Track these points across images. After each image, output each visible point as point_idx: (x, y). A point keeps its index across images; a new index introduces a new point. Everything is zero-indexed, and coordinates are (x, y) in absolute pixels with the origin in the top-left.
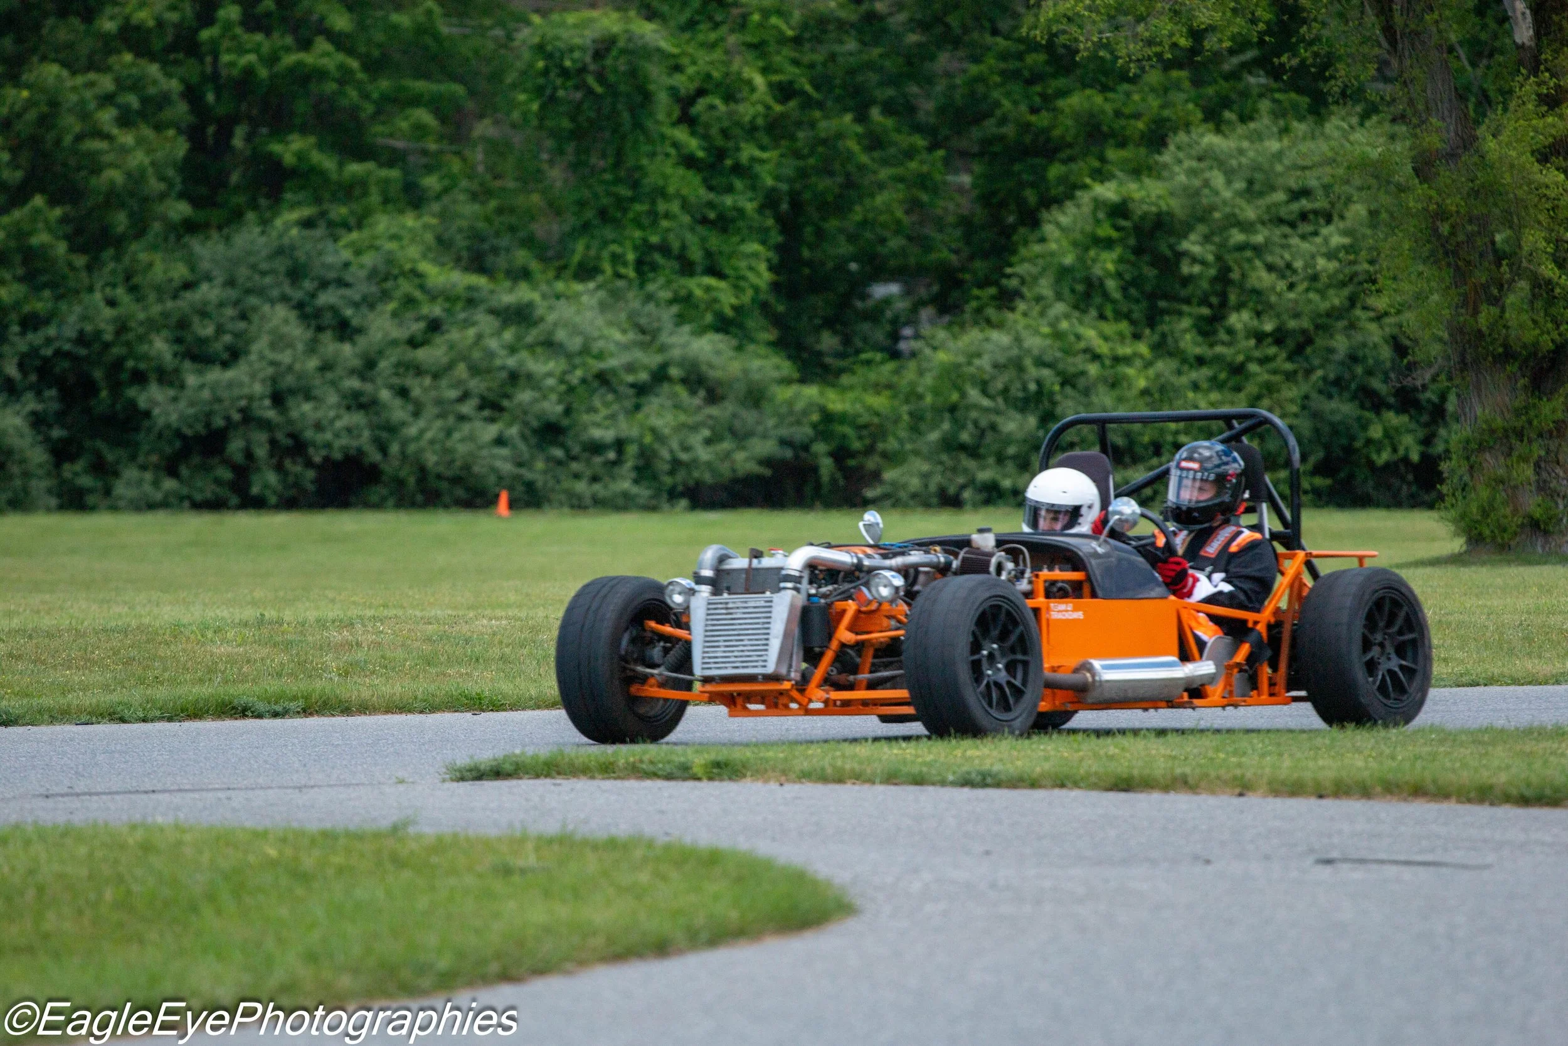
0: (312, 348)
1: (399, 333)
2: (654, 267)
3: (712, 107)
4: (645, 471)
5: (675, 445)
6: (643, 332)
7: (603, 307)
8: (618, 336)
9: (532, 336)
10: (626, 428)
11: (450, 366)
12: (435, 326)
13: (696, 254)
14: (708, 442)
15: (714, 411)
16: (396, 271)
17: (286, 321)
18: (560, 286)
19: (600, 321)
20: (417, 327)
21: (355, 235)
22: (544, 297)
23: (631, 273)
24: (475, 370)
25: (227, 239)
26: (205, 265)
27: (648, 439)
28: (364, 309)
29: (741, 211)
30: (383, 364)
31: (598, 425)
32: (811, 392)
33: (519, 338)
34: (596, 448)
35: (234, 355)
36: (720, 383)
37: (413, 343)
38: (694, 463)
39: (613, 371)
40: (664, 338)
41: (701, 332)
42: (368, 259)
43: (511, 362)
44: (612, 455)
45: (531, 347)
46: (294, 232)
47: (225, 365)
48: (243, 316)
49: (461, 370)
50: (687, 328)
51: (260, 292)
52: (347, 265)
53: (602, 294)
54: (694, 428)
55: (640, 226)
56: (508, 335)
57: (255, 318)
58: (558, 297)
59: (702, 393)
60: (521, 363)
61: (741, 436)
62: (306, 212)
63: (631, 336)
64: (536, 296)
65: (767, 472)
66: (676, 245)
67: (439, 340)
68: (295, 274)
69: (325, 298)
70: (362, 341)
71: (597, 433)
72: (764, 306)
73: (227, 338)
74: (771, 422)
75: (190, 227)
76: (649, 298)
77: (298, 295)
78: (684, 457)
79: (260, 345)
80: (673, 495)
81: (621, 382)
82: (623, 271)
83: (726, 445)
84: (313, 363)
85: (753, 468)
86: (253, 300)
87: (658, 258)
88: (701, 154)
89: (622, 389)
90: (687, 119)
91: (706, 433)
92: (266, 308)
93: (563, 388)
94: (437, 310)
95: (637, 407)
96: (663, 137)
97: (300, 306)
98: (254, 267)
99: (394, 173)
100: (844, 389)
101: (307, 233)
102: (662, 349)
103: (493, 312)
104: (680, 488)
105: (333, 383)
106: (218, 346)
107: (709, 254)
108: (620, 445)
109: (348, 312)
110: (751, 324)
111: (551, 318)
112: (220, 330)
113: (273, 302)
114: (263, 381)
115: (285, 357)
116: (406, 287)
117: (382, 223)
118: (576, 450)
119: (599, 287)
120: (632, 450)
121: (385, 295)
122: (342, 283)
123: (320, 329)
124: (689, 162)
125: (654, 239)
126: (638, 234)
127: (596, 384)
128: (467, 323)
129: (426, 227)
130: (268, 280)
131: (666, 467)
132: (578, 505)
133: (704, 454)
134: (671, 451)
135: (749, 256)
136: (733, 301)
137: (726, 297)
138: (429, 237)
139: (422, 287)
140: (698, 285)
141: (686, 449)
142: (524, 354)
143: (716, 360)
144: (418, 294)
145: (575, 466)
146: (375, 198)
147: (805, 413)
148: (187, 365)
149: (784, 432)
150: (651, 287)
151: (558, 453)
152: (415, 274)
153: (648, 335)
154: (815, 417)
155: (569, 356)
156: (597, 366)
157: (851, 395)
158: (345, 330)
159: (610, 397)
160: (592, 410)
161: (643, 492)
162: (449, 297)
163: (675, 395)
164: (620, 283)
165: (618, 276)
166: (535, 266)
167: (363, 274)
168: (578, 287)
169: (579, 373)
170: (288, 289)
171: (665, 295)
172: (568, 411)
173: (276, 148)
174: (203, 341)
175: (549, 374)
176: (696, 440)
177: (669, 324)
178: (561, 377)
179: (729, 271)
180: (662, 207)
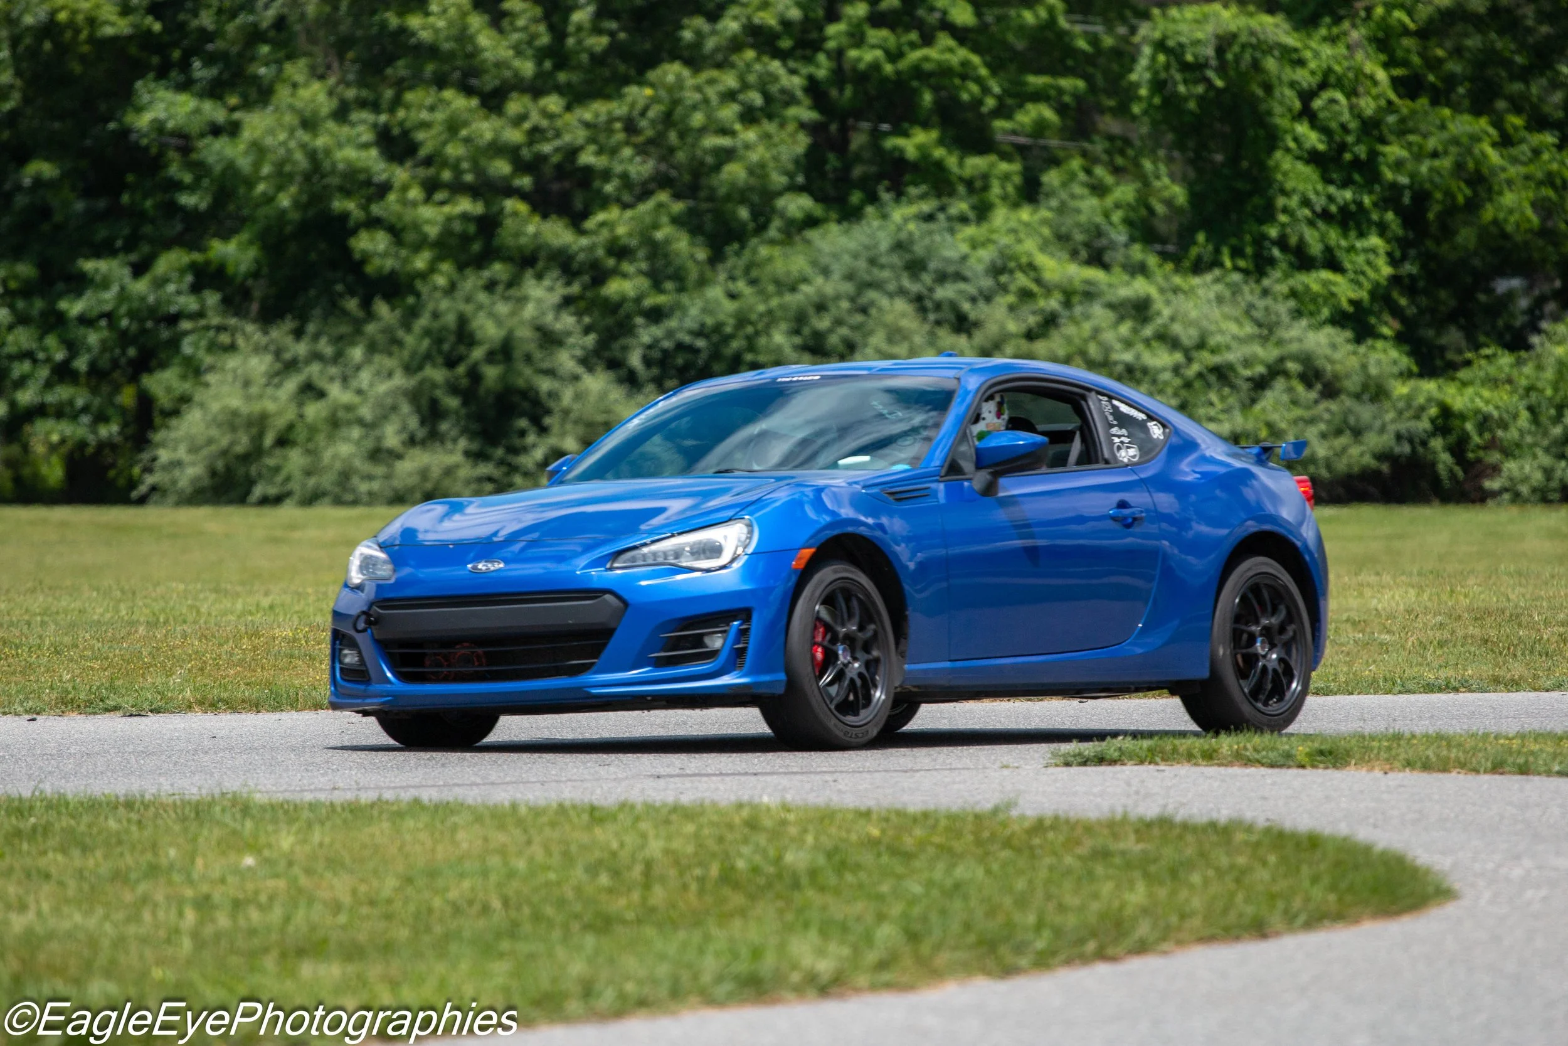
0: (931, 339)
1: (1014, 326)
2: (1272, 262)
3: (1333, 101)
6: (1259, 324)
7: (1220, 300)
8: (1233, 328)
9: (1148, 331)
10: (1241, 422)
12: (1050, 321)
13: (1315, 248)
14: (1324, 436)
15: (1331, 405)
16: (1012, 264)
17: (903, 315)
18: (1177, 280)
19: (1216, 314)
20: (1033, 320)
21: (970, 231)
22: (1162, 291)
23: (1251, 267)
25: (849, 232)
26: (825, 260)
27: (1264, 433)
28: (981, 303)
29: (1359, 205)
32: (1429, 386)
33: (1135, 331)
35: (850, 348)
36: (1336, 376)
37: (1030, 336)
38: (1311, 459)
39: (1231, 367)
40: (1282, 332)
41: (1318, 326)
42: (986, 255)
43: (1128, 357)
45: (1147, 342)
46: (912, 226)
47: (843, 357)
48: (864, 310)
50: (1304, 322)
51: (878, 286)
52: (964, 258)
53: (1219, 287)
54: (1312, 421)
55: (1259, 221)
56: (1125, 329)
57: (873, 311)
58: (1176, 290)
59: (1318, 388)
60: (1138, 357)
61: (1357, 432)
62: (926, 207)
63: (1249, 329)
64: (1153, 291)
65: (1384, 466)
66: (1293, 240)
67: (1055, 334)
68: (914, 267)
69: (946, 292)
70: (979, 337)
72: (1386, 301)
73: (844, 331)
74: (1388, 417)
75: (811, 222)
76: (1265, 292)
77: (914, 288)
79: (877, 339)
81: (1237, 376)
82: (1241, 263)
83: (1342, 440)
85: (1368, 460)
86: (872, 294)
87: (1276, 252)
88: (1321, 147)
89: (1239, 384)
90: (1307, 114)
91: (1323, 427)
92: (884, 302)
93: (1178, 382)
94: (1053, 303)
95: (1254, 401)
96: (1284, 131)
97: (919, 302)
98: (873, 261)
99: (1015, 167)
100: (1465, 384)
101: (925, 226)
102: (1280, 343)
103: (1111, 306)
106: (834, 340)
107: (1328, 250)
108: (1235, 439)
109: (966, 306)
110: (1372, 319)
111: (1166, 312)
112: (838, 322)
113: (891, 296)
116: (1022, 280)
117: (1001, 217)
119: (1217, 280)
121: (1004, 289)
122: (959, 277)
123: (938, 323)
124: (1310, 156)
125: (1272, 233)
127: (1211, 377)
128: (1087, 317)
129: (1044, 222)
130: (886, 274)
133: (1321, 450)
135: (1366, 251)
136: (1353, 295)
137: (1345, 290)
138: (1046, 231)
139: (1038, 281)
140: (1315, 280)
142: (1140, 348)
143: (1335, 355)
144: (1034, 287)
146: (995, 193)
147: (1422, 409)
149: (1403, 426)
150: (1266, 282)
152: (1031, 268)
153: (1267, 330)
154: (1433, 411)
155: (1185, 350)
156: (1211, 360)
157: (1470, 391)
158: (962, 324)
159: (1226, 391)
162: (1068, 292)
163: (1290, 390)
164: (1236, 277)
165: (1236, 268)
166: (1152, 260)
167: (980, 268)
168: (1196, 281)
169: (1195, 368)
170: (906, 283)
171: (1282, 288)
173: (898, 142)
174: (819, 336)
175: (1165, 368)
176: (1312, 433)
177: (1285, 318)
178: (1176, 370)
179: (1347, 265)
180: (1281, 201)
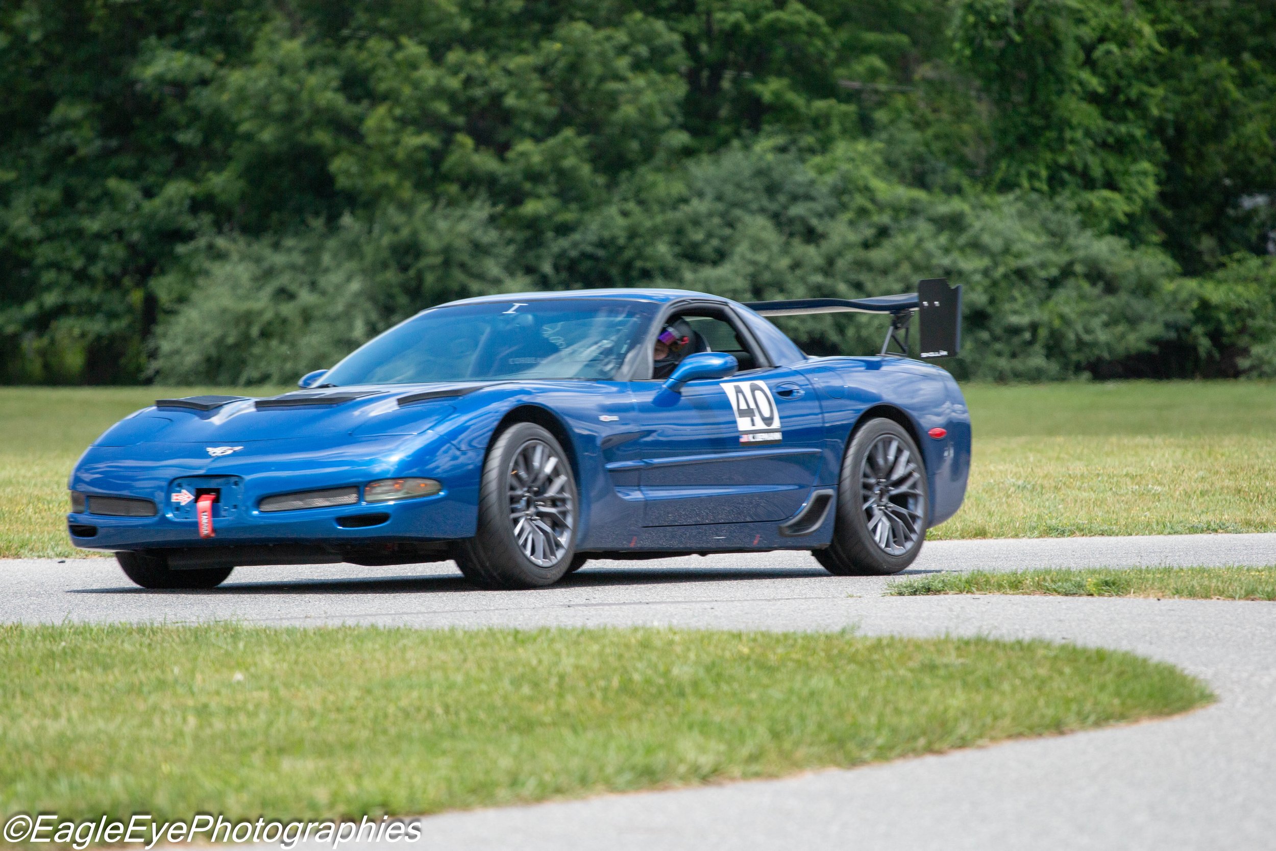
0: (786, 249)
1: (853, 237)
2: (1063, 183)
3: (1109, 52)
4: (1054, 348)
5: (1079, 328)
6: (1053, 234)
7: (1021, 215)
8: (1031, 238)
9: (962, 240)
10: (1039, 314)
11: (896, 265)
12: (883, 232)
13: (1097, 172)
14: (1106, 325)
15: (1111, 299)
16: (851, 187)
17: (764, 228)
18: (986, 199)
19: (1017, 226)
20: (869, 232)
21: (817, 159)
22: (973, 207)
23: (1045, 187)
24: (917, 268)
25: (716, 162)
26: (699, 184)
27: (1057, 323)
28: (827, 219)
29: (1132, 137)
30: (841, 264)
31: (1015, 312)
32: (1192, 284)
33: (952, 240)
34: (1015, 331)
35: (720, 257)
36: (1115, 276)
37: (866, 245)
38: (1094, 344)
39: (1029, 269)
40: (1071, 241)
41: (1100, 235)
42: (830, 179)
43: (946, 261)
44: (1027, 336)
45: (962, 249)
46: (770, 157)
47: (715, 263)
48: (731, 225)
49: (905, 268)
50: (1089, 233)
51: (742, 205)
52: (812, 182)
53: (1020, 205)
54: (1095, 314)
55: (1052, 150)
56: (943, 239)
57: (739, 226)
58: (984, 207)
59: (1101, 285)
60: (954, 262)
61: (1133, 321)
62: (780, 140)
63: (1044, 239)
64: (966, 208)
65: (1155, 350)
66: (1079, 166)
67: (887, 244)
68: (772, 190)
69: (797, 210)
70: (825, 246)
71: (1014, 320)
72: (1154, 215)
73: (715, 242)
74: (1158, 310)
75: (688, 152)
76: (1058, 208)
77: (773, 207)
78: (1087, 338)
79: (742, 248)
80: (1078, 368)
81: (1035, 277)
82: (1037, 184)
83: (1121, 328)
84: (784, 263)
85: (1143, 346)
86: (737, 212)
87: (1066, 176)
88: (1101, 90)
89: (1037, 283)
90: (1089, 62)
91: (1104, 317)
92: (748, 218)
93: (987, 282)
94: (885, 219)
95: (1048, 297)
96: (1071, 77)
97: (776, 218)
98: (738, 185)
99: (851, 108)
100: (1219, 282)
101: (781, 157)
102: (1070, 250)
103: (932, 220)
104: (1084, 364)
105: (803, 279)
106: (707, 249)
107: (1108, 173)
108: (1034, 327)
109: (814, 222)
110: (1142, 229)
111: (978, 225)
112: (710, 235)
113: (752, 212)
114: (745, 277)
115: (762, 258)
116: (860, 200)
117: (841, 148)
118: (998, 331)
119: (1017, 199)
120: (1043, 333)
121: (844, 207)
122: (808, 197)
123: (791, 235)
124: (1093, 98)
125: (1062, 160)
126: (1048, 156)
127: (1014, 278)
128: (911, 229)
129: (877, 151)
130: (749, 196)
131: (1073, 345)
132: (1001, 378)
133: (1103, 336)
134: (1077, 335)
135: (1138, 173)
136: (1127, 209)
137: (1120, 206)
138: (878, 159)
139: (873, 200)
140: (1097, 198)
141: (1088, 331)
142: (956, 254)
143: (1114, 259)
144: (869, 205)
145: (998, 346)
146: (835, 128)
147: (1187, 302)
148: (685, 265)
149: (1170, 317)
150: (1058, 200)
151: (985, 335)
152: (867, 190)
153: (1058, 238)
154: (1195, 304)
155: (993, 256)
156: (1014, 263)
157: (1225, 287)
158: (811, 236)
159: (1026, 289)
160: (1013, 299)
161: (1053, 367)
162: (896, 210)
163: (1079, 288)
164: (1034, 196)
165: (1034, 189)
166: (965, 183)
167: (825, 190)
168: (1000, 199)
169: (1001, 270)
170: (765, 202)
171: (1071, 205)
172: (992, 301)
173: (758, 87)
174: (695, 246)
175: (975, 271)
176: (1096, 323)
177: (1074, 229)
178: (986, 272)
179: (1122, 185)
180: (1068, 134)
